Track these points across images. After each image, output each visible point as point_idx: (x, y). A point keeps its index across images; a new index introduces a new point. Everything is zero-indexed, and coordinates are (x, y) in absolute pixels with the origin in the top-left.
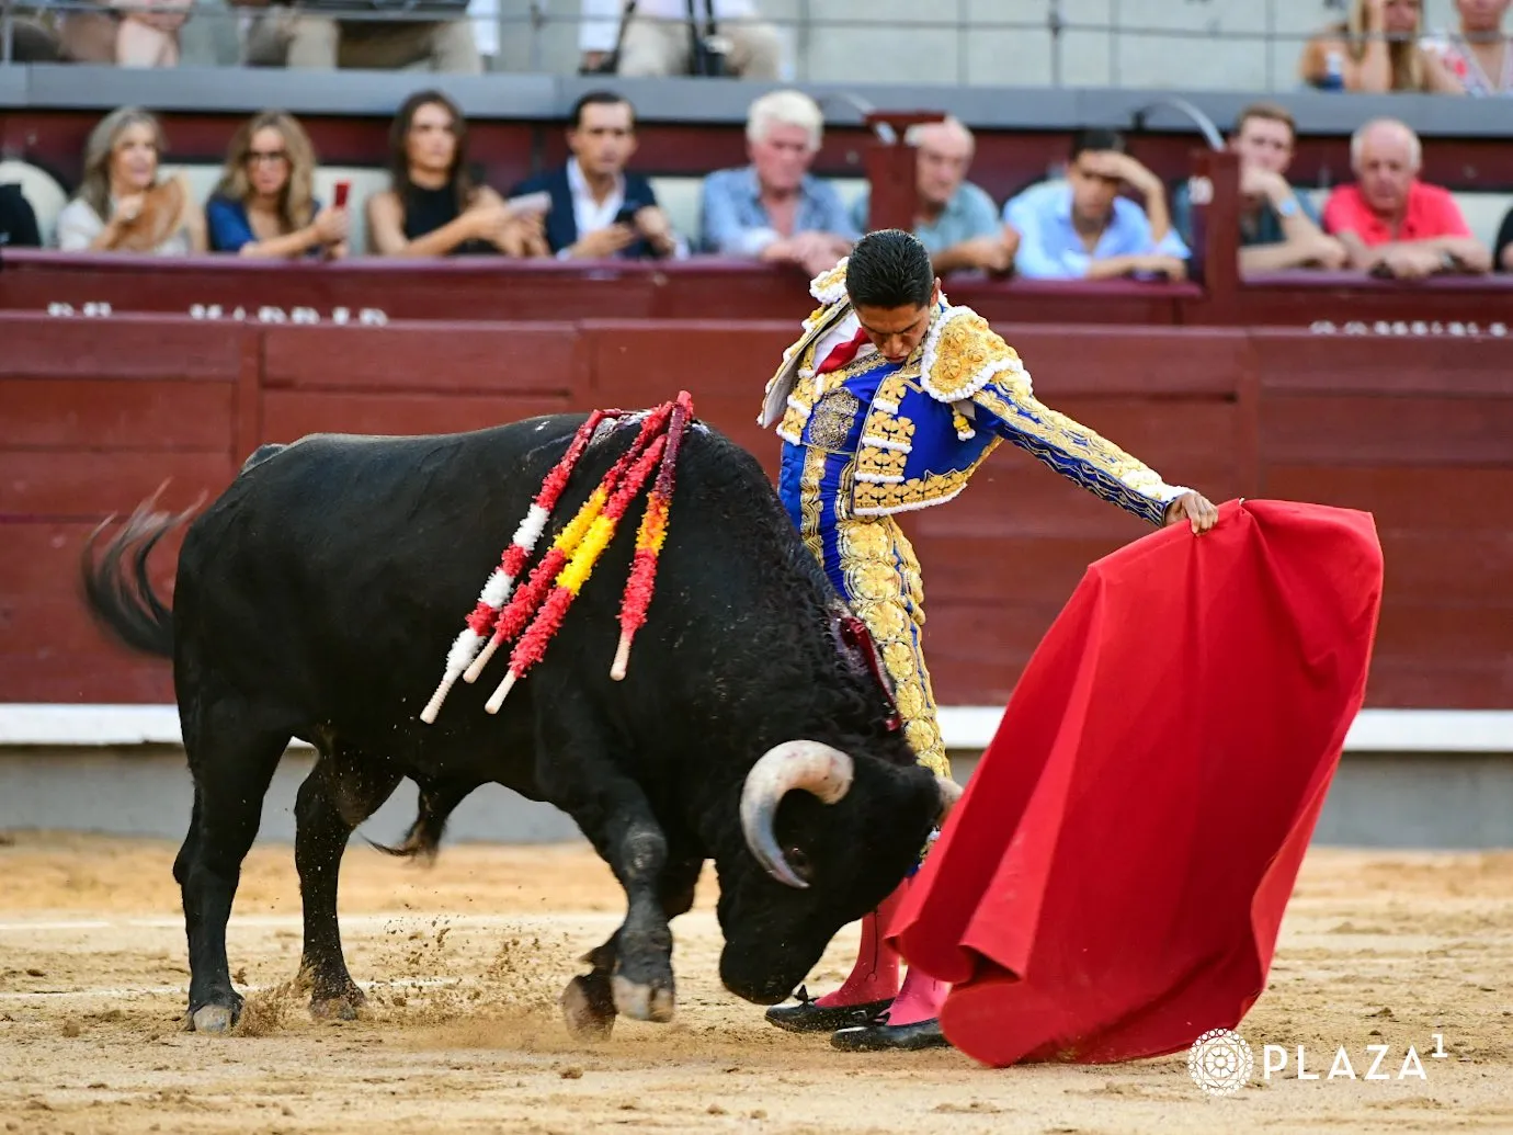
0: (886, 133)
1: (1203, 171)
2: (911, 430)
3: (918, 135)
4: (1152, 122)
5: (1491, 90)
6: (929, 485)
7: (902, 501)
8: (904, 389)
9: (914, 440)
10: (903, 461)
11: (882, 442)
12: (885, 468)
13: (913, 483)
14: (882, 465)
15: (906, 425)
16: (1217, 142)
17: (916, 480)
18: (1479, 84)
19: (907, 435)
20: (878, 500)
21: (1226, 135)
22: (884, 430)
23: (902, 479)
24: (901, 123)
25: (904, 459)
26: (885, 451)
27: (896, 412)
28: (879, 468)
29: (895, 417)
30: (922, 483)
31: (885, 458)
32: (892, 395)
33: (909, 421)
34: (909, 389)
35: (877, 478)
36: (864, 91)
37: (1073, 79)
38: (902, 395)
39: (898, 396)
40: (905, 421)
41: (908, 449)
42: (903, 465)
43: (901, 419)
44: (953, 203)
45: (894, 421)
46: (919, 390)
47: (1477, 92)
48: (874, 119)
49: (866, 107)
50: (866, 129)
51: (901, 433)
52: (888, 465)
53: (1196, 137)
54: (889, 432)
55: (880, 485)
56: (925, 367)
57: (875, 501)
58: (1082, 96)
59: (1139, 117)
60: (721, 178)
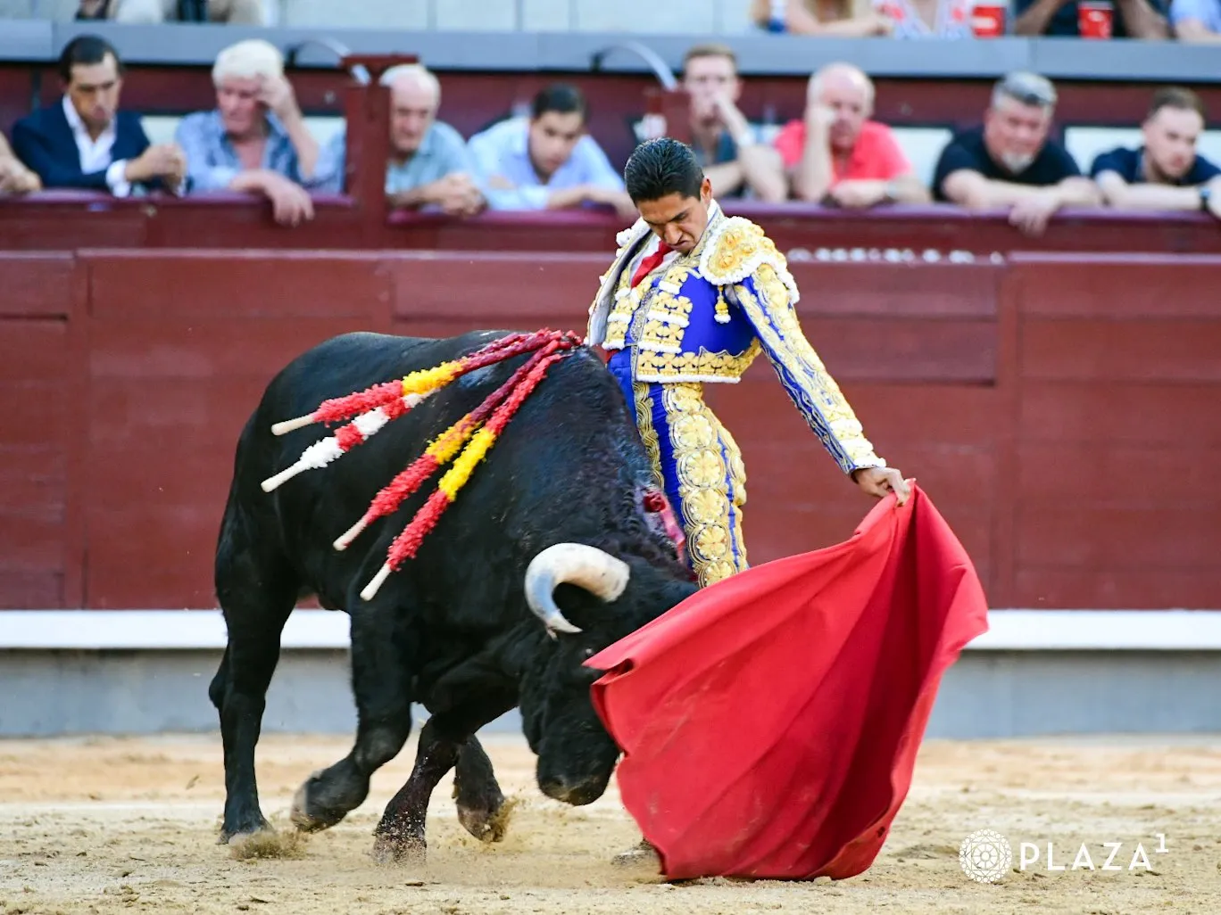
0: (361, 75)
1: (657, 108)
2: (689, 308)
3: (392, 77)
4: (609, 64)
5: (926, 32)
6: (703, 361)
7: (679, 372)
8: (686, 275)
9: (691, 317)
10: (681, 334)
11: (664, 316)
12: (665, 339)
13: (689, 356)
14: (662, 337)
15: (685, 304)
16: (670, 83)
17: (692, 354)
18: (915, 27)
19: (685, 312)
20: (659, 368)
21: (679, 75)
22: (666, 306)
23: (679, 350)
24: (377, 65)
25: (682, 332)
26: (666, 324)
27: (677, 292)
28: (659, 338)
29: (677, 297)
30: (697, 357)
31: (664, 331)
32: (675, 279)
33: (687, 300)
34: (690, 276)
35: (659, 348)
36: (341, 35)
37: (534, 25)
38: (684, 279)
39: (680, 280)
40: (684, 300)
41: (686, 323)
42: (681, 338)
43: (681, 298)
44: (423, 145)
45: (675, 300)
46: (698, 276)
47: (914, 35)
48: (349, 62)
49: (343, 50)
50: (342, 70)
51: (680, 310)
52: (668, 337)
53: (650, 77)
54: (670, 308)
55: (660, 354)
56: (703, 259)
57: (656, 369)
58: (544, 39)
59: (597, 58)
60: (197, 119)
